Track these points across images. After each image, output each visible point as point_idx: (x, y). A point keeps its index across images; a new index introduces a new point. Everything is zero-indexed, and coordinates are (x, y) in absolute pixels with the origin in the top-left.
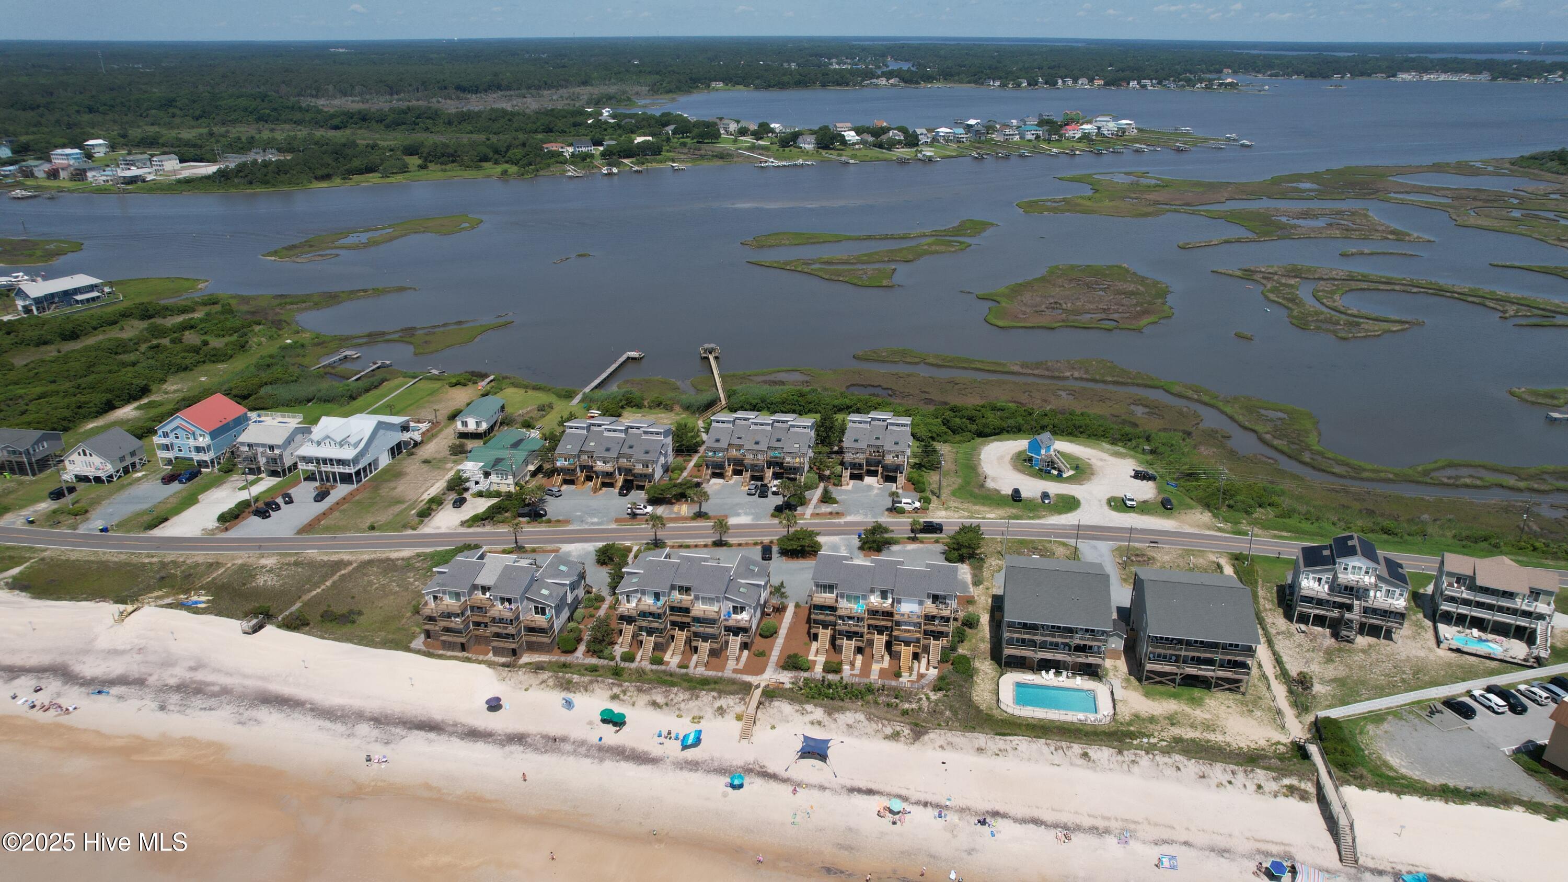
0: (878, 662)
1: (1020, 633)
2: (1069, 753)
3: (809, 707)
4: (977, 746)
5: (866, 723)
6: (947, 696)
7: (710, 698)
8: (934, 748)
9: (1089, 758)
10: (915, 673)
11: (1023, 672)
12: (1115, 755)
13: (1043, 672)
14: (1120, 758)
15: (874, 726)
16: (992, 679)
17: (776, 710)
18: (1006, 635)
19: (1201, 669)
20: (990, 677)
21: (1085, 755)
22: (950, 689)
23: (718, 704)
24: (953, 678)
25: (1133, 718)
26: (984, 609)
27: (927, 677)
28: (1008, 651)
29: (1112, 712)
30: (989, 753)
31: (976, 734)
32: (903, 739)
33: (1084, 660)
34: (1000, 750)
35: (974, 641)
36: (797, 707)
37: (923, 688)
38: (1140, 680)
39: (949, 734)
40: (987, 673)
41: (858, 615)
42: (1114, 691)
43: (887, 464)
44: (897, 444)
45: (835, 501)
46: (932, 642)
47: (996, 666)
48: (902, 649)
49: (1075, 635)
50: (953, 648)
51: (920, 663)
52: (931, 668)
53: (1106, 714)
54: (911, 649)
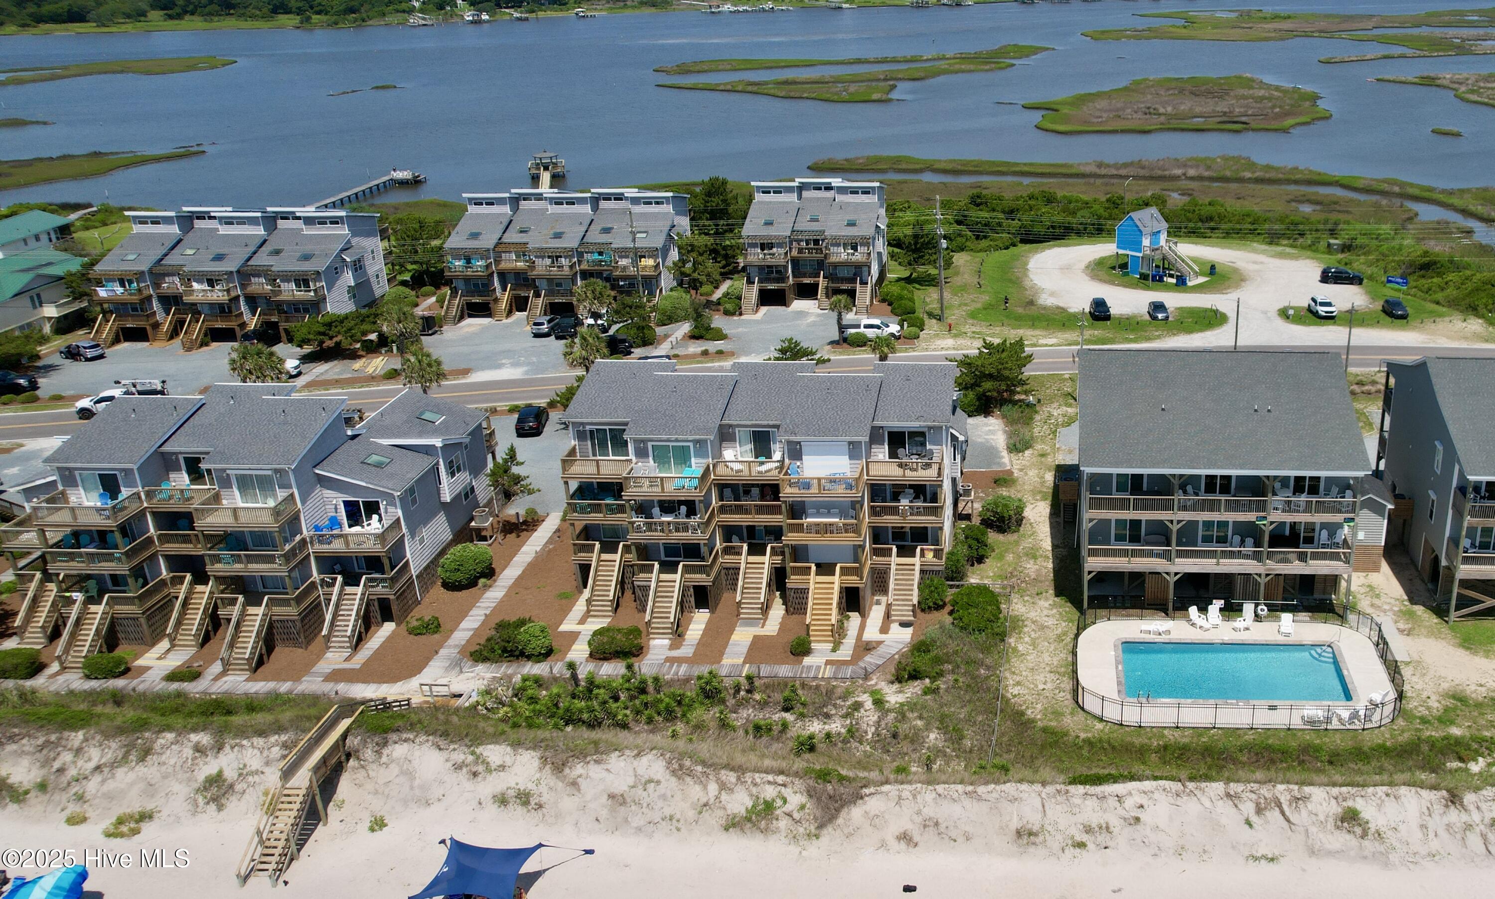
0: (751, 622)
1: (1123, 505)
2: (1300, 816)
3: (494, 752)
4: (1011, 823)
5: (674, 784)
6: (935, 691)
8: (883, 843)
9: (1364, 825)
10: (849, 642)
11: (1141, 617)
12: (1439, 808)
13: (1193, 610)
14: (1454, 815)
15: (695, 791)
16: (1059, 639)
17: (394, 769)
18: (1089, 516)
20: (1052, 635)
21: (1350, 818)
22: (940, 674)
24: (952, 646)
25: (1450, 702)
26: (1034, 493)
27: (881, 649)
28: (1094, 564)
29: (1391, 693)
30: (1055, 842)
31: (1010, 788)
32: (783, 823)
33: (1296, 568)
34: (1088, 830)
35: (1010, 557)
36: (460, 754)
37: (867, 676)
38: (1441, 612)
40: (1043, 627)
41: (682, 496)
42: (1386, 643)
43: (836, 265)
44: (852, 224)
45: (719, 335)
46: (895, 560)
47: (1068, 607)
48: (814, 581)
49: (1269, 498)
50: (954, 574)
51: (864, 616)
52: (895, 627)
53: (1378, 698)
54: (836, 581)
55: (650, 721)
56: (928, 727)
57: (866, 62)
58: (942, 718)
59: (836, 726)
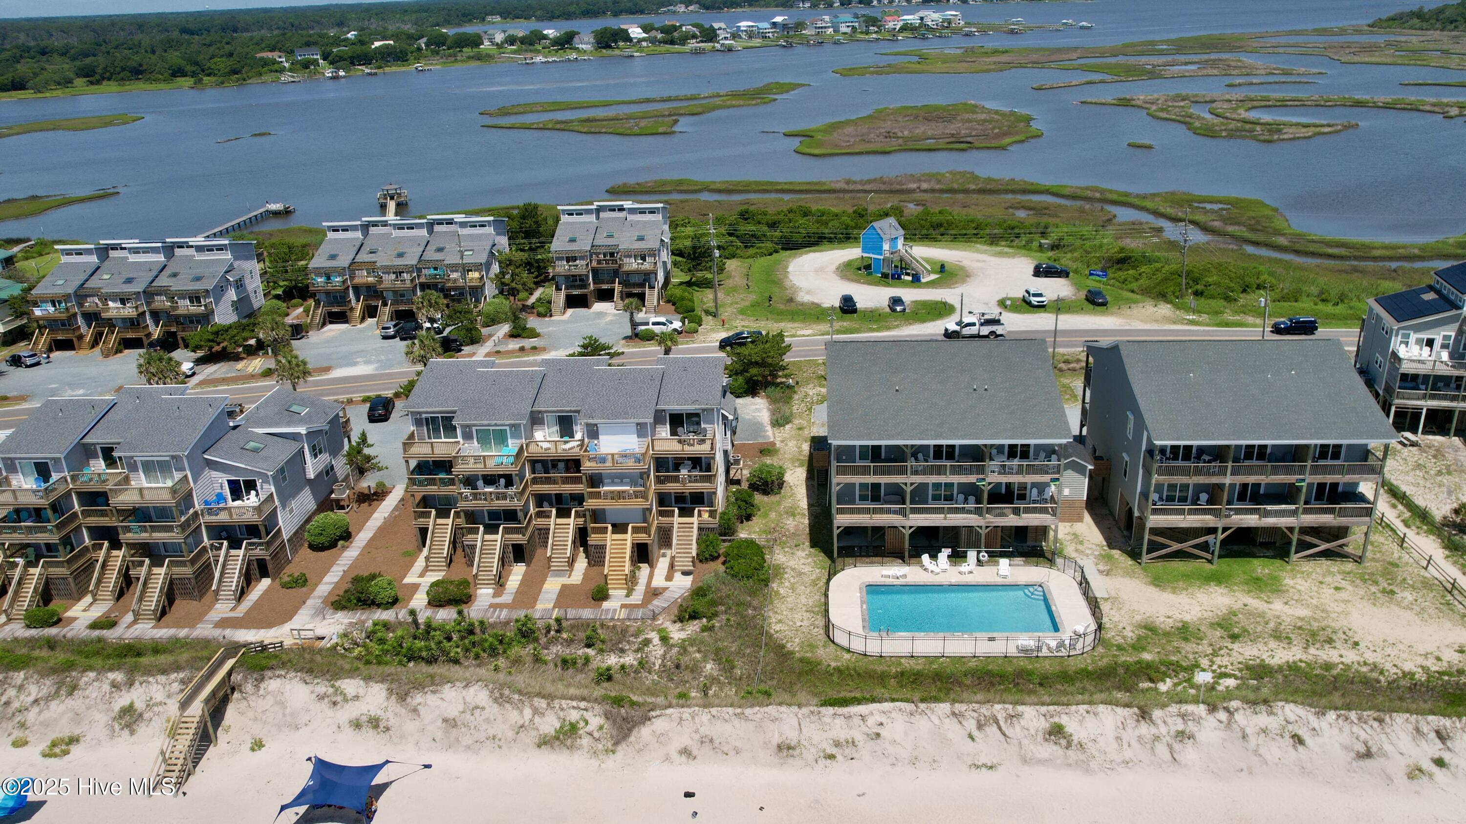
0: (559, 573)
1: (865, 471)
2: (1014, 731)
3: (350, 686)
4: (776, 740)
5: (493, 709)
6: (711, 629)
7: (106, 687)
8: (667, 758)
9: (1068, 738)
10: (640, 588)
11: (882, 564)
12: (1131, 723)
13: (925, 558)
14: (1144, 729)
15: (513, 716)
16: (814, 583)
17: (270, 700)
18: (837, 480)
19: (1267, 514)
20: (807, 580)
21: (1056, 732)
22: (715, 615)
23: (123, 700)
24: (725, 590)
25: (1142, 632)
26: (793, 460)
27: (667, 594)
28: (842, 520)
29: (1093, 627)
30: (810, 755)
31: (772, 710)
32: (585, 741)
33: (1012, 521)
34: (837, 744)
35: (773, 515)
36: (323, 687)
37: (654, 617)
38: (1135, 555)
39: (704, 716)
40: (800, 574)
41: (501, 471)
42: (1087, 583)
43: (629, 273)
44: (641, 239)
45: (534, 334)
46: (677, 520)
47: (822, 557)
48: (610, 539)
49: (987, 463)
50: (726, 530)
51: (652, 566)
52: (678, 576)
53: (1080, 629)
54: (629, 538)
55: (477, 657)
56: (705, 659)
57: (654, 101)
58: (717, 652)
59: (630, 659)
